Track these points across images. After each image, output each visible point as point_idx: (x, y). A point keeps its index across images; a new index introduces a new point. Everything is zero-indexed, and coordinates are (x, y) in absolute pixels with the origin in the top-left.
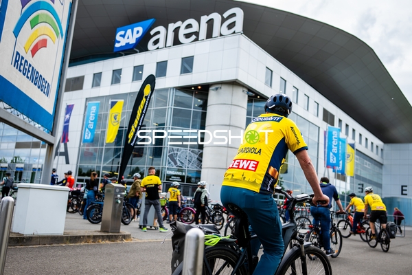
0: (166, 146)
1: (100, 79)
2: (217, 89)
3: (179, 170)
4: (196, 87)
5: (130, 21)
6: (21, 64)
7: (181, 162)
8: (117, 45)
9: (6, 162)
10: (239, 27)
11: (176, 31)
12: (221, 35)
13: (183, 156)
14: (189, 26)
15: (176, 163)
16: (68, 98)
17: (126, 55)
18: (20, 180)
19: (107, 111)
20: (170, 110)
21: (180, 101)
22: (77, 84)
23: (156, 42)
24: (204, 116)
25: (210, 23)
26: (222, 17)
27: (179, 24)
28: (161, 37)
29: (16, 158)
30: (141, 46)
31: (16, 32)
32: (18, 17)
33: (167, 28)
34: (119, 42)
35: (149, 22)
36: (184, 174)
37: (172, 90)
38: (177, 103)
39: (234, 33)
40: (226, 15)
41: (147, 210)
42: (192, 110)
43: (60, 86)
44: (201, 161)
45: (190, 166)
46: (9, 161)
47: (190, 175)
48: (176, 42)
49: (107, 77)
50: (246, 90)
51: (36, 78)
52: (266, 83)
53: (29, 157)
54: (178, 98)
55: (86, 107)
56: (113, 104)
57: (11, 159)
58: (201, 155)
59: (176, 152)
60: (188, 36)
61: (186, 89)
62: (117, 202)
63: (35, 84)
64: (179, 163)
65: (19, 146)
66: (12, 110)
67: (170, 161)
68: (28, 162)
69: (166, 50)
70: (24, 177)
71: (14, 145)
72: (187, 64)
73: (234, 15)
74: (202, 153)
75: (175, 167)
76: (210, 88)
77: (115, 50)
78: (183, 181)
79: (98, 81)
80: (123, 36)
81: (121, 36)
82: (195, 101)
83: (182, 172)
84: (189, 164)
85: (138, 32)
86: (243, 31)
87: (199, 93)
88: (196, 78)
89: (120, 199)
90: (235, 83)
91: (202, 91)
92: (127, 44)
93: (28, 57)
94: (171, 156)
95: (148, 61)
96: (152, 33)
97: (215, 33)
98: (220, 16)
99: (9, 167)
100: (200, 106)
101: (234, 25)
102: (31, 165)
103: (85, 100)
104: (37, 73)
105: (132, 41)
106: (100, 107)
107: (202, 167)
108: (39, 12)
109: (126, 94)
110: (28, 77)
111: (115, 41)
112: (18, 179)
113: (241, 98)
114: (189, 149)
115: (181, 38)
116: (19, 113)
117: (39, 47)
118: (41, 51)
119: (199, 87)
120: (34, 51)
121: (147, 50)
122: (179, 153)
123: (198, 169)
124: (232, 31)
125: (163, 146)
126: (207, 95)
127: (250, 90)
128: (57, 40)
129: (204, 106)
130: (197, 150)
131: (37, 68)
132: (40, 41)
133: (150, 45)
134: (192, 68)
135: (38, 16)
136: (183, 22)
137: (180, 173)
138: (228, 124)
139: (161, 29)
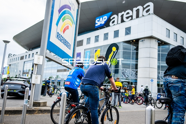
0: (120, 68)
1: (90, 41)
2: (143, 41)
3: (126, 79)
4: (132, 41)
5: (101, 14)
6: (59, 37)
7: (128, 76)
8: (96, 25)
9: (53, 78)
10: (152, 11)
11: (122, 16)
12: (143, 16)
13: (128, 73)
14: (128, 13)
15: (125, 76)
16: (79, 49)
17: (100, 29)
18: (59, 85)
19: (94, 54)
20: (121, 52)
21: (126, 47)
22: (80, 43)
23: (113, 22)
24: (137, 54)
25: (138, 11)
26: (143, 8)
27: (123, 13)
28: (116, 19)
29: (57, 76)
30: (107, 24)
31: (57, 24)
32: (57, 18)
33: (118, 15)
34: (97, 24)
35: (110, 14)
36: (129, 81)
37: (122, 43)
38: (124, 49)
39: (149, 14)
40: (145, 6)
42: (131, 51)
43: (74, 45)
44: (137, 75)
45: (132, 77)
46: (55, 78)
47: (132, 81)
48: (123, 21)
49: (93, 40)
50: (157, 40)
51: (65, 42)
52: (167, 36)
53: (63, 75)
54: (125, 47)
55: (85, 53)
56: (96, 51)
57: (56, 76)
58: (137, 72)
59: (125, 71)
60: (127, 18)
61: (128, 42)
62: (102, 94)
63: (65, 45)
64: (127, 76)
65: (58, 71)
66: (57, 56)
67: (123, 75)
68: (62, 78)
69: (118, 25)
70: (61, 84)
71: (57, 71)
72: (128, 31)
73: (149, 6)
74: (137, 71)
75: (125, 78)
76: (139, 41)
77: (96, 28)
78: (129, 84)
79: (89, 41)
80: (99, 21)
81: (98, 21)
82: (132, 47)
83: (128, 80)
84: (131, 76)
85: (105, 18)
86: (154, 12)
87: (134, 43)
88: (133, 36)
89: (103, 93)
90: (151, 38)
91: (136, 42)
92: (101, 24)
93: (62, 34)
94: (123, 73)
95: (110, 30)
96: (111, 18)
97: (140, 15)
98: (142, 7)
99: (55, 80)
100: (135, 49)
101: (149, 11)
102: (64, 79)
103: (84, 50)
104: (66, 40)
105: (103, 23)
106: (91, 52)
107: (138, 77)
108: (65, 15)
109: (101, 46)
110: (62, 42)
111: (95, 23)
112: (58, 85)
113: (155, 44)
114: (131, 69)
115: (125, 19)
116: (59, 58)
117: (66, 29)
118: (67, 31)
119: (134, 41)
120: (64, 31)
121: (109, 26)
122: (126, 71)
123: (136, 78)
124: (148, 13)
125: (119, 69)
126: (138, 44)
127: (159, 40)
128: (73, 25)
129: (137, 49)
130: (135, 70)
131: (65, 38)
132: (66, 27)
133: (111, 24)
134: (130, 32)
135: (65, 17)
136: (125, 12)
137: (127, 81)
138: (149, 57)
139: (115, 16)
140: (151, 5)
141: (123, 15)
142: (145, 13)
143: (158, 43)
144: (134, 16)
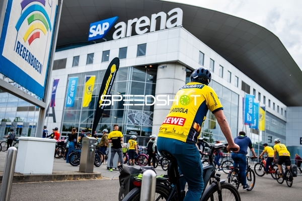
0: (126, 109)
1: (78, 61)
2: (163, 67)
3: (136, 127)
4: (148, 66)
5: (100, 18)
6: (21, 50)
7: (137, 121)
8: (91, 36)
9: (10, 121)
10: (179, 22)
11: (134, 25)
12: (166, 28)
13: (139, 117)
14: (143, 22)
15: (133, 122)
16: (55, 74)
17: (97, 43)
18: (20, 134)
19: (83, 83)
20: (129, 83)
21: (137, 76)
22: (61, 64)
23: (119, 33)
24: (154, 87)
25: (158, 19)
26: (167, 15)
27: (135, 20)
28: (123, 29)
29: (17, 118)
30: (108, 36)
31: (18, 27)
32: (19, 16)
33: (127, 23)
34: (92, 34)
35: (114, 19)
36: (139, 129)
37: (130, 68)
38: (134, 78)
39: (176, 26)
40: (170, 13)
41: (113, 156)
42: (146, 82)
43: (49, 66)
44: (152, 120)
45: (144, 124)
46: (12, 121)
47: (144, 130)
48: (134, 33)
49: (83, 59)
50: (185, 68)
51: (32, 60)
52: (200, 63)
53: (27, 117)
54: (135, 75)
55: (68, 81)
56: (88, 78)
57: (14, 119)
58: (152, 116)
59: (133, 113)
60: (142, 29)
61: (141, 68)
62: (91, 150)
63: (31, 65)
65: (19, 109)
66: (15, 83)
67: (129, 120)
68: (26, 121)
69: (126, 39)
70: (23, 132)
71: (16, 108)
72: (142, 50)
73: (175, 13)
74: (153, 114)
75: (133, 124)
76: (159, 67)
77: (89, 40)
78: (139, 135)
79: (77, 62)
80: (95, 29)
81: (93, 29)
82: (148, 76)
84: (143, 122)
85: (106, 26)
86: (183, 24)
87: (150, 71)
88: (148, 59)
89: (93, 148)
90: (177, 63)
91: (152, 69)
92: (98, 35)
93: (26, 45)
94: (130, 117)
95: (113, 47)
96: (116, 27)
97: (162, 26)
98: (165, 14)
99: (12, 125)
100: (151, 80)
101: (176, 21)
102: (28, 123)
103: (67, 76)
104: (33, 56)
105: (102, 33)
106: (78, 81)
107: (153, 124)
108: (34, 12)
109: (97, 71)
110: (26, 60)
111: (89, 33)
112: (19, 133)
113: (181, 73)
114: (143, 111)
115: (137, 30)
116: (20, 86)
117: (34, 37)
118: (36, 41)
119: (151, 66)
120: (30, 41)
121: (112, 39)
122: (136, 114)
123: (150, 126)
124: (174, 25)
125: (124, 109)
126: (156, 71)
127: (188, 68)
128: (47, 33)
129: (154, 80)
130: (149, 112)
131: (33, 53)
132: (35, 33)
133: (115, 36)
134: (145, 52)
135: (33, 16)
136: (138, 18)
137: (136, 129)
138: (172, 93)
139: (122, 24)
140: (180, 12)
141: (135, 23)
142: (169, 24)
143: (187, 73)
144: (153, 28)
